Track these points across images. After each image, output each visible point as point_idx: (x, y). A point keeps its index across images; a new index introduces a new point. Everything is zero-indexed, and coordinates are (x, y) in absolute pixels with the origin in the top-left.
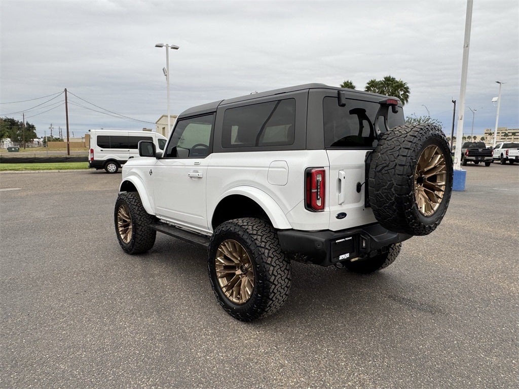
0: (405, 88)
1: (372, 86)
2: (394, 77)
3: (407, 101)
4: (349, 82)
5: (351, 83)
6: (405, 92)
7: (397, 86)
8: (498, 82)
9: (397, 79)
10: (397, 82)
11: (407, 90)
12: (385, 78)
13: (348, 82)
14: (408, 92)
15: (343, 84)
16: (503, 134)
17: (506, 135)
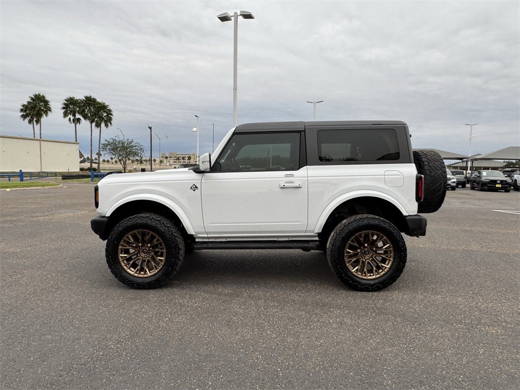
0: (108, 110)
1: (72, 104)
2: (95, 98)
3: (111, 124)
4: (41, 95)
5: (44, 97)
6: (108, 114)
7: (100, 107)
8: (196, 116)
9: (99, 100)
10: (99, 103)
11: (109, 113)
12: (86, 98)
13: (39, 95)
14: (111, 114)
15: (33, 97)
16: (176, 158)
17: (178, 159)
